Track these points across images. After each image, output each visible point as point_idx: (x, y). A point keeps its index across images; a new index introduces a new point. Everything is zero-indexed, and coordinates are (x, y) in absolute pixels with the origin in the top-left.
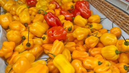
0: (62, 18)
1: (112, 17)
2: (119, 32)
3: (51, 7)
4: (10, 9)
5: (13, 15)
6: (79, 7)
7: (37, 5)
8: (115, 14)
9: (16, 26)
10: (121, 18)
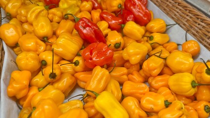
0: (103, 26)
1: (186, 23)
2: (196, 48)
3: (84, 6)
4: (17, 12)
5: (22, 23)
6: (132, 7)
7: (60, 4)
8: (191, 17)
9: (30, 44)
10: (199, 24)
